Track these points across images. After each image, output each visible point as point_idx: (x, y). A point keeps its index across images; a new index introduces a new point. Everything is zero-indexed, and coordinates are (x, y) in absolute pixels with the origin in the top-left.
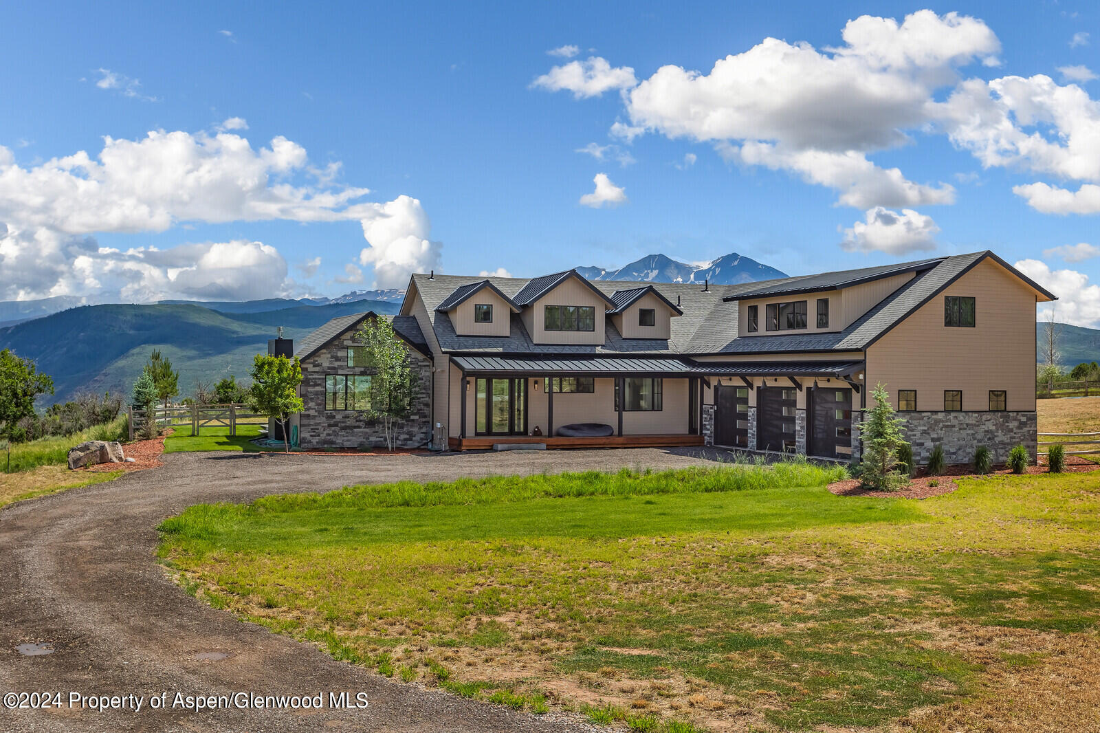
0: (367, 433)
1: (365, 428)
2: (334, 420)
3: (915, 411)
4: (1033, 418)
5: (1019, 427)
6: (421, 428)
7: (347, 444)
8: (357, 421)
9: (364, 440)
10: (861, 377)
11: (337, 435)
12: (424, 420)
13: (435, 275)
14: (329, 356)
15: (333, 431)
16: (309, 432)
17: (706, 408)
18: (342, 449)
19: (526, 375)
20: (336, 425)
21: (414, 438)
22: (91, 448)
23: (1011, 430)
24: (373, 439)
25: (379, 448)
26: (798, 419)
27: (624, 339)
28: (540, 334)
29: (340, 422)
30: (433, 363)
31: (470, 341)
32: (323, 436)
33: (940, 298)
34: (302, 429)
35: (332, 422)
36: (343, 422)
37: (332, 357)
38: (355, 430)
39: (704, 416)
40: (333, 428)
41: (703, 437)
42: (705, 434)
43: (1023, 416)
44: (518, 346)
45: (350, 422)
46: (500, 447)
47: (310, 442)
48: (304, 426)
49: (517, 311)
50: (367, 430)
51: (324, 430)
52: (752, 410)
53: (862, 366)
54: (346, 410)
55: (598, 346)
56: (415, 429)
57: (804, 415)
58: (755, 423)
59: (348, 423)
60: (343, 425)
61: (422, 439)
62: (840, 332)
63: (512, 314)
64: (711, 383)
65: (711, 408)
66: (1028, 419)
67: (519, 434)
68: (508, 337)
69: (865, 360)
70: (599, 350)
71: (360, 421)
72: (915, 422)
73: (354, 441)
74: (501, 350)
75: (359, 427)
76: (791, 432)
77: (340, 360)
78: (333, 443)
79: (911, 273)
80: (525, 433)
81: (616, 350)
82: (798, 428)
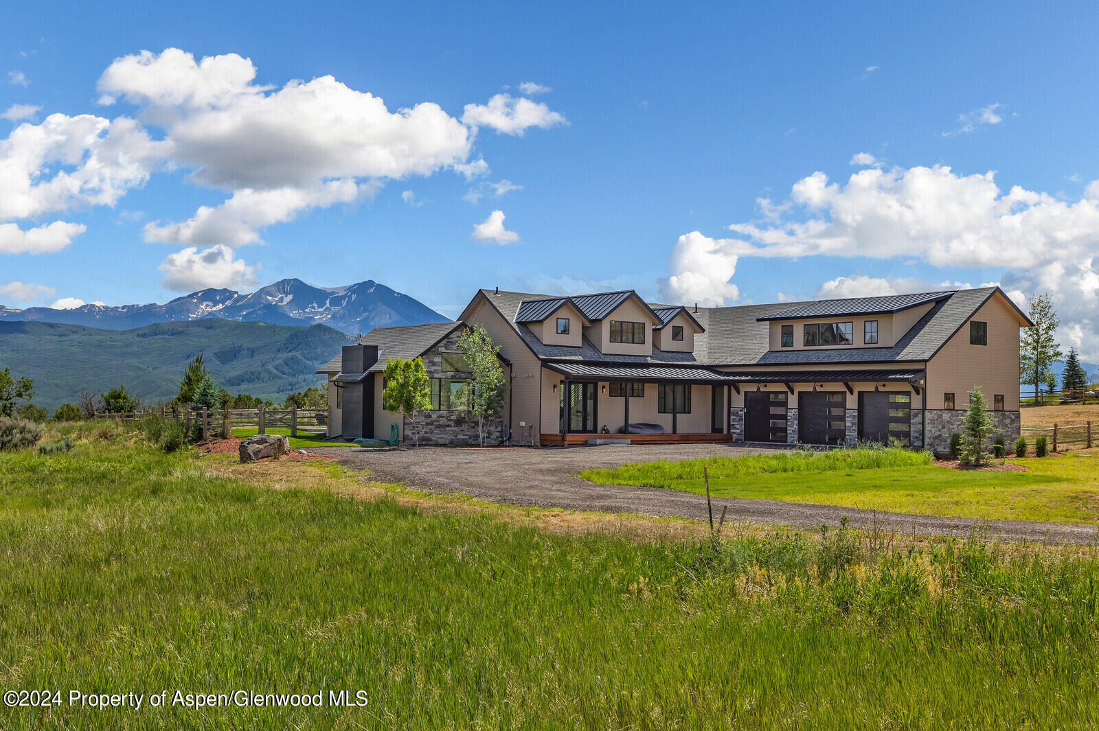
0: (456, 431)
1: (454, 426)
2: (431, 419)
3: (954, 409)
4: (1018, 417)
5: (1011, 424)
6: (497, 427)
7: (441, 441)
8: (448, 420)
9: (454, 438)
10: (922, 382)
11: (432, 433)
12: (499, 420)
13: (500, 292)
14: (427, 361)
15: (430, 430)
16: (411, 430)
17: (734, 410)
18: (437, 445)
19: (595, 381)
20: (431, 424)
21: (491, 437)
22: (268, 440)
23: (1006, 426)
24: (460, 437)
25: (465, 444)
26: (850, 417)
27: (662, 351)
28: (608, 347)
29: (435, 421)
30: (511, 369)
31: (556, 350)
32: (422, 433)
33: (968, 323)
34: (406, 427)
35: (429, 421)
36: (438, 421)
37: (429, 362)
38: (447, 429)
39: (732, 417)
40: (430, 427)
41: (732, 435)
42: (734, 433)
43: (1013, 414)
44: (591, 356)
45: (443, 421)
46: (598, 441)
47: (411, 439)
48: (408, 424)
49: (588, 324)
50: (455, 429)
51: (423, 428)
52: (793, 411)
53: (922, 374)
54: (440, 410)
55: (648, 356)
56: (493, 428)
57: (856, 414)
58: (796, 422)
59: (441, 423)
60: (437, 424)
61: (497, 437)
62: (891, 348)
63: (584, 328)
64: (740, 388)
65: (741, 411)
66: (1016, 417)
67: (590, 432)
68: (580, 347)
69: (925, 369)
70: (650, 360)
71: (451, 420)
72: (954, 418)
73: (446, 437)
74: (580, 358)
75: (449, 426)
76: (843, 428)
77: (435, 365)
78: (429, 440)
79: (932, 303)
80: (595, 431)
81: (661, 360)
82: (848, 424)
